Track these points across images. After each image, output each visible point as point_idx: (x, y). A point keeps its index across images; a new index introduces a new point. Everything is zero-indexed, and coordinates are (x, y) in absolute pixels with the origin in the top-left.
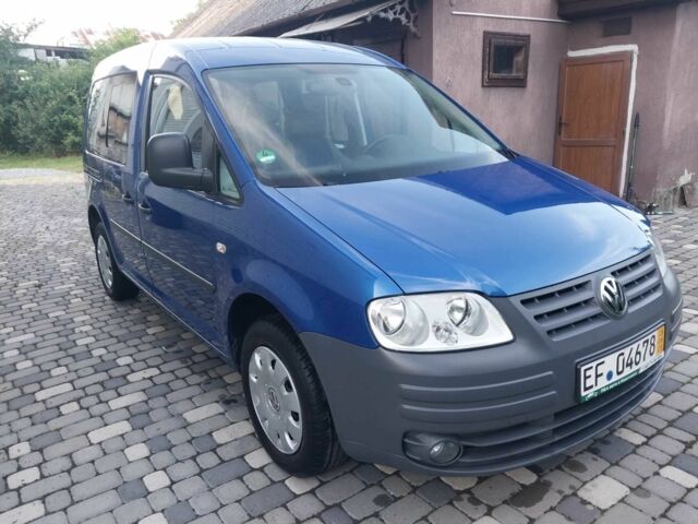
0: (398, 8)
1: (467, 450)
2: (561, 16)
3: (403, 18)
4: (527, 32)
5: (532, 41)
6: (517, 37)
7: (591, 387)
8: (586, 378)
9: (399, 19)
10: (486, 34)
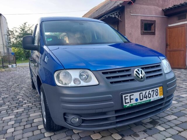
0: (115, 14)
1: (83, 121)
2: (165, 15)
3: (117, 17)
4: (155, 20)
5: (156, 22)
6: (151, 21)
7: (128, 103)
8: (125, 99)
9: (116, 17)
10: (141, 20)
